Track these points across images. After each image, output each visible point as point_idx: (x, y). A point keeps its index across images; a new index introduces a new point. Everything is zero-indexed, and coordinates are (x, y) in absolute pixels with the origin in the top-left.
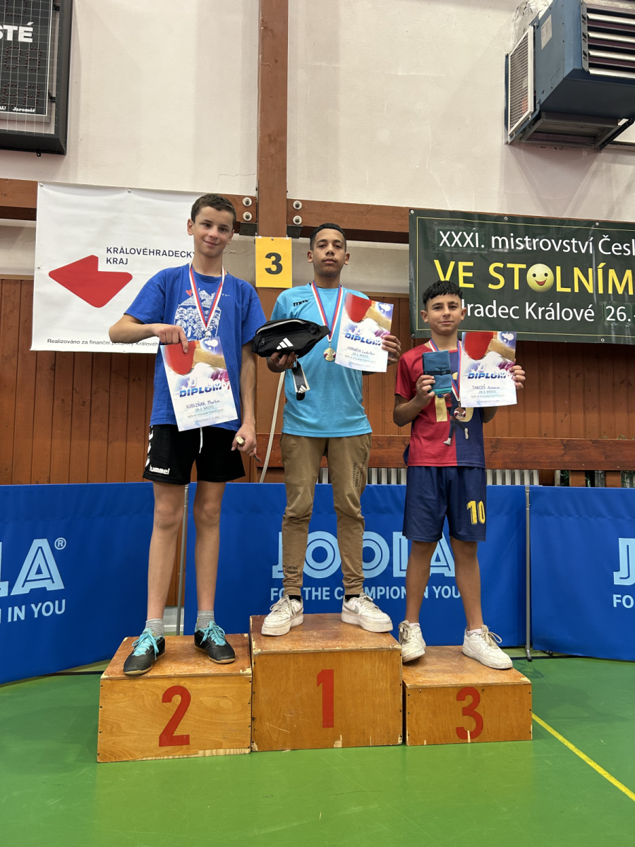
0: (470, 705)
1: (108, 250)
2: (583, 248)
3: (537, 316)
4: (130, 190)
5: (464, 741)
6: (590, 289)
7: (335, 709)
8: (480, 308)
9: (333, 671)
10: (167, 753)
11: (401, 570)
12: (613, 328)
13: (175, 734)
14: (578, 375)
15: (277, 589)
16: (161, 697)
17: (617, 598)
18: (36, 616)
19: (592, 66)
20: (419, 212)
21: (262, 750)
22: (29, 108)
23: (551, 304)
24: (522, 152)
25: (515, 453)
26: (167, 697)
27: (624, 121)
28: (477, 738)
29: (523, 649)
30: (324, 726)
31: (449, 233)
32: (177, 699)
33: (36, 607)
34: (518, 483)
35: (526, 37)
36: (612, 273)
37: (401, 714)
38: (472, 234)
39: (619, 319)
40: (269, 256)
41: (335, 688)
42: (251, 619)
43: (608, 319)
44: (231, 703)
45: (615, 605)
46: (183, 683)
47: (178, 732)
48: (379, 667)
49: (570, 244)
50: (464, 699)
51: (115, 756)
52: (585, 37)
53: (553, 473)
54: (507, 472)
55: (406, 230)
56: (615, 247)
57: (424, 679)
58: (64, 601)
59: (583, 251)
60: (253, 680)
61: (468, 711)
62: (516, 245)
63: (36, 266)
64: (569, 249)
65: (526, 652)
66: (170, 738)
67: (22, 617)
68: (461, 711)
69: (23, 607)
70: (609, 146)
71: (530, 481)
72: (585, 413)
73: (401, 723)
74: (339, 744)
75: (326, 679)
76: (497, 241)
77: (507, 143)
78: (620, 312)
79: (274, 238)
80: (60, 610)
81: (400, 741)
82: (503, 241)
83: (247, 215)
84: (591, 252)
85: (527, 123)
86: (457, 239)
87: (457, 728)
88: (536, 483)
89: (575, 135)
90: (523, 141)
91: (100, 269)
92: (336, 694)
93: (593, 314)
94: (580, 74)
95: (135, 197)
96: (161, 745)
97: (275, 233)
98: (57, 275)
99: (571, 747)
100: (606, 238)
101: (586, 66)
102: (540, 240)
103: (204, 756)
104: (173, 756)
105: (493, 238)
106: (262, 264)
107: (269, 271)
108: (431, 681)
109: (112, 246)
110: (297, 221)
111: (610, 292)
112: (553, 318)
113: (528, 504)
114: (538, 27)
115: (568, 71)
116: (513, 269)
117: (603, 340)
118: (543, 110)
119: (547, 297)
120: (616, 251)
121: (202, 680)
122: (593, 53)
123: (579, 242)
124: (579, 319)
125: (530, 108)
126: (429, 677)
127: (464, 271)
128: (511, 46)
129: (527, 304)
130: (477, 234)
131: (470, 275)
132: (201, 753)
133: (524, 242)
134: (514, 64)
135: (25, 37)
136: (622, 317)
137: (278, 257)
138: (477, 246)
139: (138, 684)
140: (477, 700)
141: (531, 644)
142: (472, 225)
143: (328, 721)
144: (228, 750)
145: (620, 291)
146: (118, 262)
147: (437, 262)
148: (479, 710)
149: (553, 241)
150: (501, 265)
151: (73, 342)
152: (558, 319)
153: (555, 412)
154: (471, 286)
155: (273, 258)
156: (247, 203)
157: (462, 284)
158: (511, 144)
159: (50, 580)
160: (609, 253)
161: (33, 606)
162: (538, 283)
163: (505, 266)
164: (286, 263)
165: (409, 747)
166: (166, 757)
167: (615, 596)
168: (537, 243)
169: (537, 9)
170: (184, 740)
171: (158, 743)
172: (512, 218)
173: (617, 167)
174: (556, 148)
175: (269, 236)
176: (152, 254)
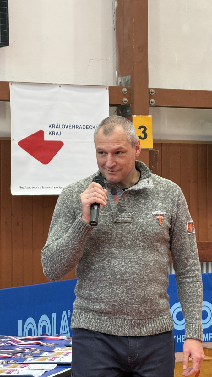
1: (50, 126)
4: (60, 85)
40: (140, 128)
63: (12, 139)
79: (143, 116)
83: (125, 100)
91: (45, 139)
95: (63, 90)
97: (143, 113)
98: (22, 144)
107: (140, 137)
109: (51, 123)
110: (152, 102)
137: (145, 128)
146: (55, 134)
151: (33, 188)
156: (125, 92)
164: (149, 132)
175: (140, 115)
176: (74, 128)
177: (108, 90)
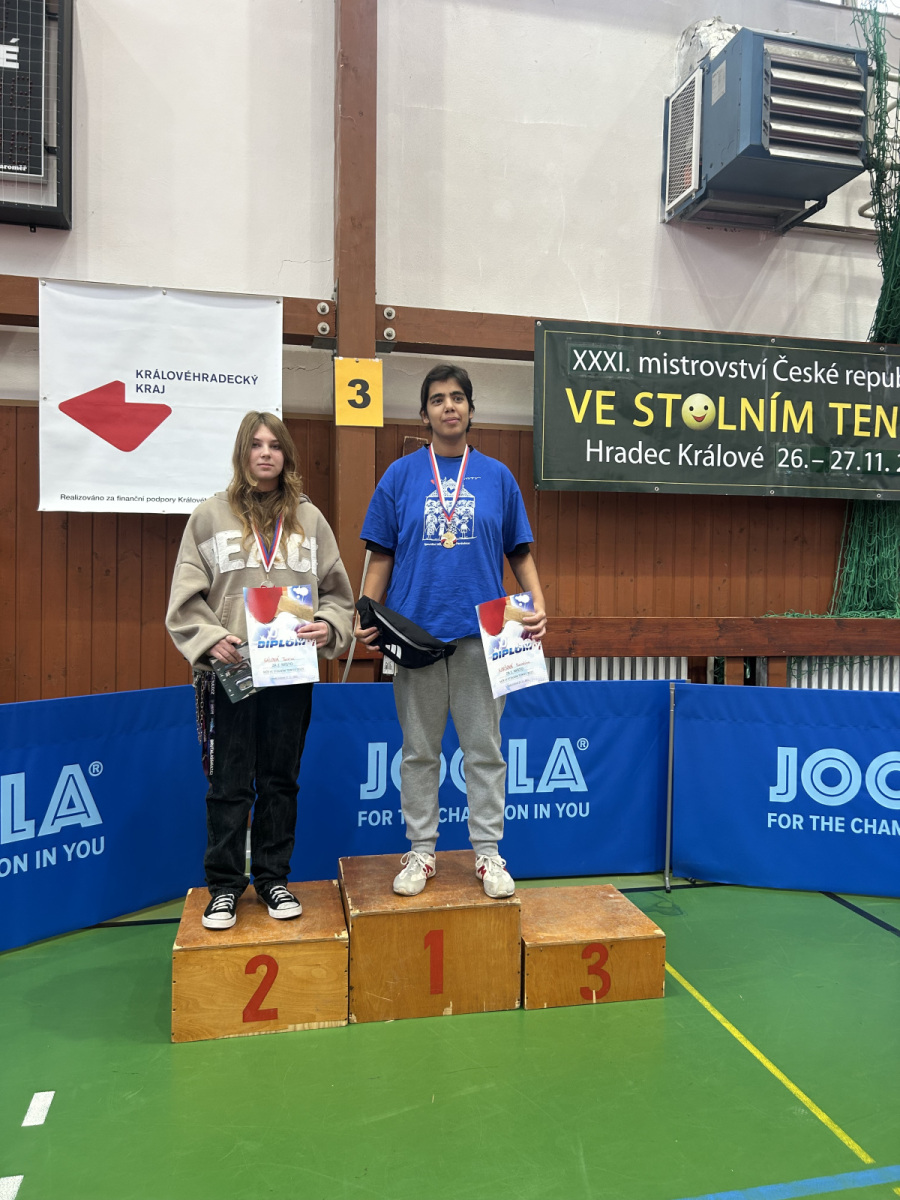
0: (597, 963)
1: (138, 374)
2: (754, 372)
3: (693, 461)
4: (166, 291)
5: (589, 1002)
6: (760, 427)
7: (445, 974)
8: (621, 451)
9: (442, 931)
10: (252, 1029)
11: (518, 785)
12: (785, 477)
13: (261, 1008)
14: (741, 530)
15: (365, 813)
16: (244, 969)
17: (773, 817)
18: (70, 859)
19: (774, 142)
20: (549, 323)
21: (361, 1020)
22: (18, 164)
23: (711, 446)
24: (682, 233)
25: (660, 636)
26: (251, 967)
27: (813, 203)
28: (604, 998)
29: (661, 875)
30: (432, 993)
31: (585, 352)
32: (263, 970)
33: (70, 848)
34: (662, 677)
35: (693, 82)
36: (788, 405)
37: (520, 975)
38: (615, 353)
39: (793, 464)
40: (352, 384)
41: (445, 951)
42: (341, 863)
43: (780, 465)
44: (324, 972)
45: (770, 825)
46: (268, 952)
47: (264, 1006)
48: (495, 925)
49: (738, 368)
50: (590, 957)
51: (191, 1035)
52: (766, 100)
53: (705, 660)
54: (650, 660)
55: (531, 348)
56: (794, 371)
57: (546, 935)
58: (102, 839)
59: (754, 377)
60: (350, 945)
61: (594, 970)
62: (670, 368)
63: (41, 396)
64: (736, 374)
65: (664, 880)
66: (254, 1012)
67: (53, 862)
68: (586, 970)
69: (54, 850)
70: (796, 228)
71: (675, 672)
72: (748, 578)
73: (519, 986)
74: (449, 1011)
75: (434, 941)
76: (646, 362)
77: (664, 222)
78: (796, 455)
79: (359, 359)
80: (98, 849)
81: (517, 1005)
82: (654, 363)
83: (323, 327)
84: (764, 378)
85: (689, 202)
86: (595, 360)
87: (582, 989)
88: (684, 676)
89: (751, 215)
90: (684, 221)
91: (127, 400)
92: (446, 957)
93: (762, 459)
94: (757, 151)
95: (172, 301)
96: (245, 1020)
97: (361, 353)
98: (71, 408)
99: (707, 1004)
100: (783, 360)
101: (766, 142)
102: (700, 362)
103: (295, 1031)
104: (258, 1031)
105: (642, 360)
106: (345, 394)
107: (353, 403)
108: (551, 938)
109: (143, 368)
110: (389, 335)
111: (785, 430)
112: (712, 463)
113: (672, 705)
114: (708, 72)
115: (743, 147)
116: (665, 400)
117: (772, 493)
118: (711, 188)
119: (707, 436)
120: (794, 376)
121: (291, 948)
122: (775, 126)
123: (750, 365)
124: (744, 465)
125: (694, 185)
126: (551, 932)
127: (603, 403)
128: (672, 86)
129: (681, 445)
130: (621, 354)
131: (611, 407)
132: (291, 1027)
133: (679, 365)
134: (675, 112)
135: (8, 60)
136: (797, 462)
137: (365, 385)
138: (621, 370)
139: (218, 955)
140: (604, 957)
141: (671, 868)
142: (615, 341)
143: (437, 986)
144: (322, 1024)
145: (797, 428)
146: (152, 390)
147: (569, 392)
148: (606, 968)
149: (717, 363)
150: (650, 395)
151: (94, 498)
152: (719, 464)
153: (711, 575)
154: (612, 422)
155: (359, 387)
156: (323, 310)
157: (600, 421)
158: (669, 223)
159: (85, 815)
160: (786, 379)
161: (65, 847)
162: (694, 417)
163: (655, 396)
164: (376, 392)
165: (527, 1013)
166: (250, 1034)
167: (770, 815)
168: (697, 366)
169: (708, 43)
170: (272, 1015)
171: (241, 1018)
172: (667, 332)
173: (803, 256)
174: (726, 230)
175: (353, 357)
176: (197, 379)
177: (281, 305)
